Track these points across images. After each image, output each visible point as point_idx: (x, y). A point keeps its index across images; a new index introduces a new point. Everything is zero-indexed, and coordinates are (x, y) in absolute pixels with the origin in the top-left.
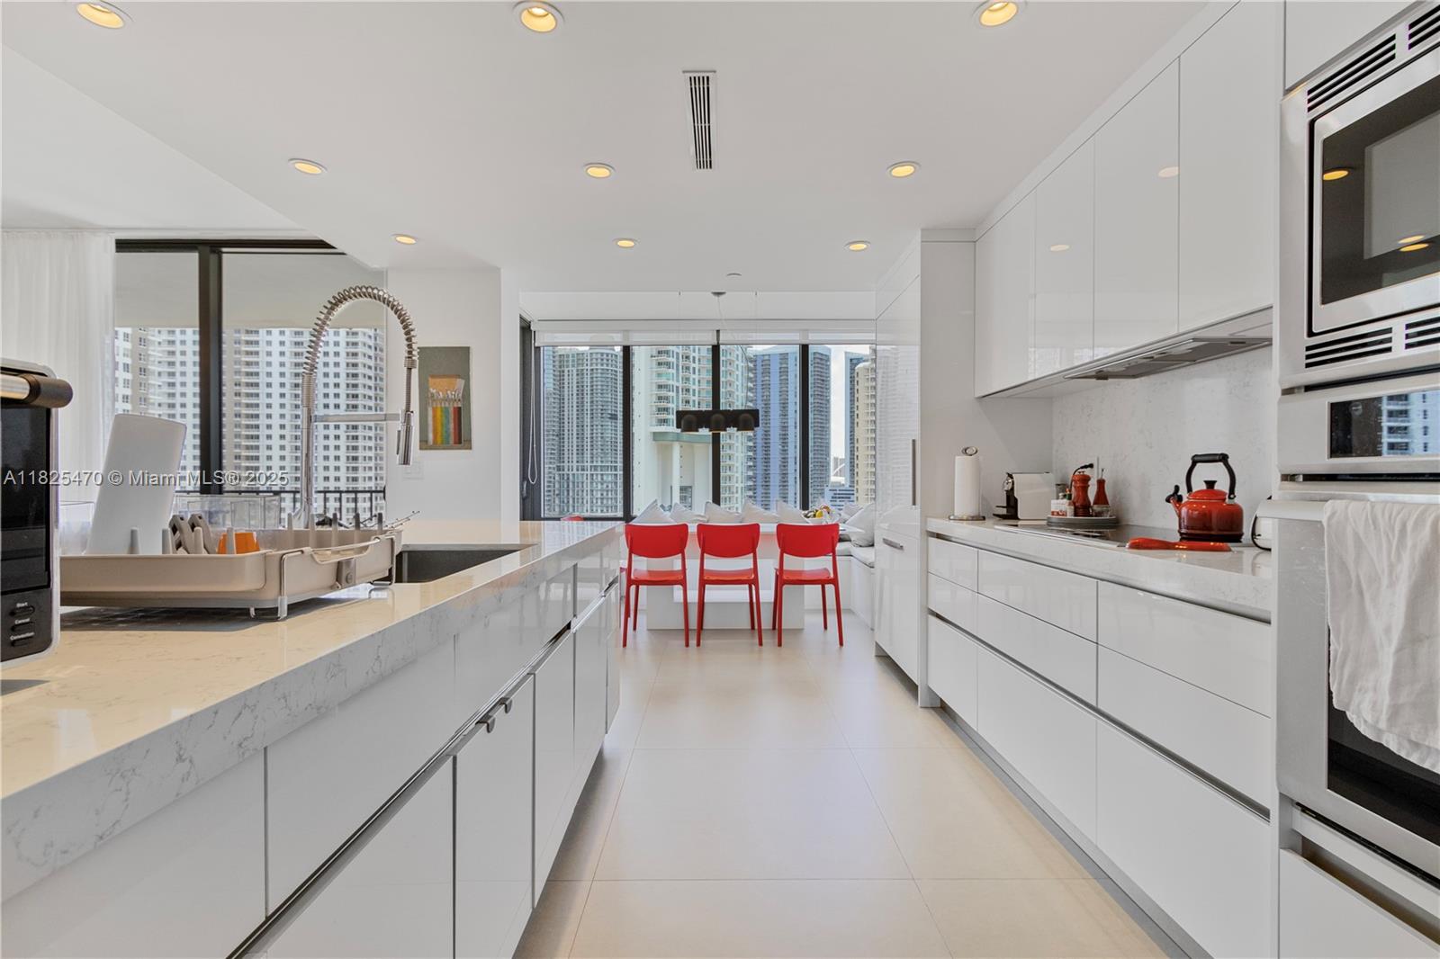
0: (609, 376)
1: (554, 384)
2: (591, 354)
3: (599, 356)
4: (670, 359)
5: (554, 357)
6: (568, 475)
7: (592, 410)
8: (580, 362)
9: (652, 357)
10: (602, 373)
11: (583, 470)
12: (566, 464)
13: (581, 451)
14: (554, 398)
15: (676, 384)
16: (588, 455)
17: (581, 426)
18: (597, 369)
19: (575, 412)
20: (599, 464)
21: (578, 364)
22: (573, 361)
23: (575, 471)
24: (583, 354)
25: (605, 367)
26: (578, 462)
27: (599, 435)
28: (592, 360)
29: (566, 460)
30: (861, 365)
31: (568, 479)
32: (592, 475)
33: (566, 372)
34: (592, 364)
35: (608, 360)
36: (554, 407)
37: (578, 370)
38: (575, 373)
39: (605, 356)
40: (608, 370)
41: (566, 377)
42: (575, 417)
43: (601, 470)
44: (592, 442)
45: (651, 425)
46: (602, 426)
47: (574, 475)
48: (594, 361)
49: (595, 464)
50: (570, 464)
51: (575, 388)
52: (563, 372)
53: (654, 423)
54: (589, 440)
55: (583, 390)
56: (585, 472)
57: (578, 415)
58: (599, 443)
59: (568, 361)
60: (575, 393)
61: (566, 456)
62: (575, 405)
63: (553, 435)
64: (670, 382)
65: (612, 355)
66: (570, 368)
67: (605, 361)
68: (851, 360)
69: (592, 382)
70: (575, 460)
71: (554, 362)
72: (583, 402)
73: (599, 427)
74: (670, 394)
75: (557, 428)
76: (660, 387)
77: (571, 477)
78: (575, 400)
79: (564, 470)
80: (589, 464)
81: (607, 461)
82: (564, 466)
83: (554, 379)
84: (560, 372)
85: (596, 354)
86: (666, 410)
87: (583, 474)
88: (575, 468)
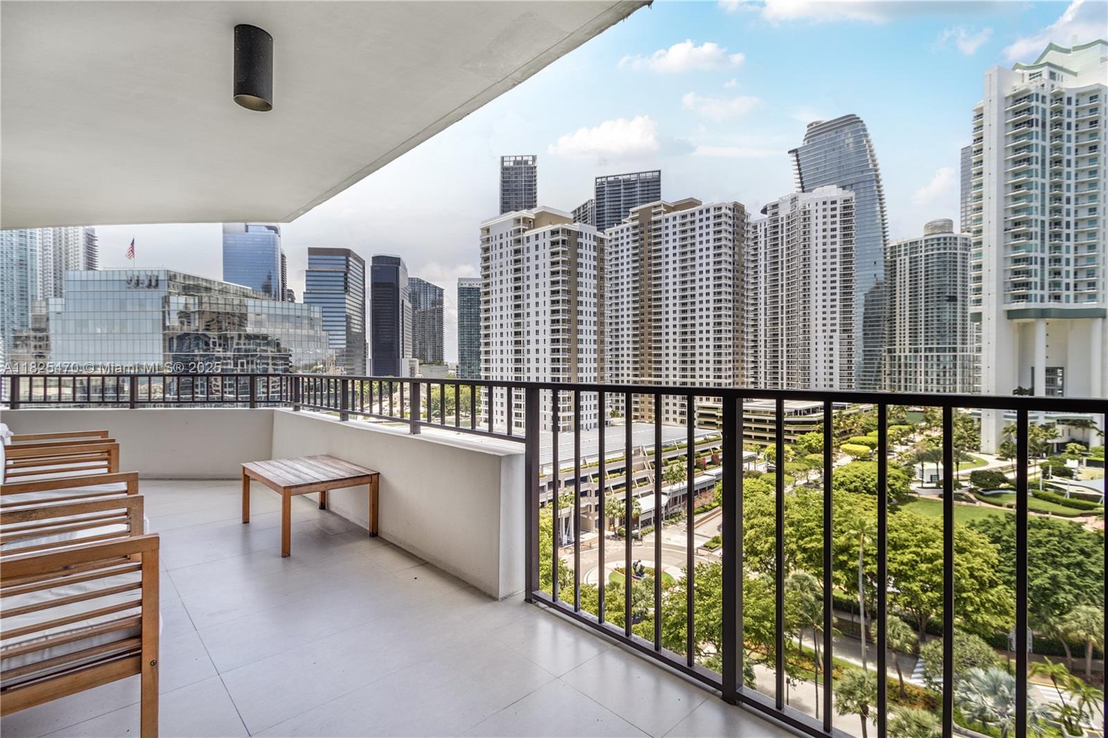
0: (948, 259)
1: (886, 274)
2: (926, 241)
3: (935, 242)
4: (1033, 229)
5: (885, 249)
6: (900, 357)
7: (927, 294)
8: (914, 250)
9: (1005, 230)
10: (938, 258)
11: (916, 352)
12: (897, 347)
13: (914, 334)
15: (1039, 255)
16: (922, 338)
17: (914, 311)
18: (932, 255)
19: (908, 297)
20: (935, 346)
21: (911, 253)
22: (905, 250)
23: (907, 353)
24: (916, 242)
25: (942, 251)
26: (910, 344)
27: (935, 318)
28: (927, 246)
29: (898, 343)
32: (926, 357)
33: (898, 262)
34: (926, 251)
35: (945, 244)
37: (910, 258)
38: (907, 261)
39: (942, 241)
40: (945, 254)
43: (937, 352)
44: (927, 324)
45: (1005, 303)
46: (938, 309)
48: (930, 247)
49: (930, 345)
50: (902, 347)
51: (907, 276)
52: (895, 261)
53: (1009, 300)
54: (923, 323)
55: (916, 277)
56: (920, 354)
58: (935, 326)
59: (900, 251)
60: (907, 279)
61: (897, 339)
64: (1032, 254)
65: (950, 238)
66: (903, 257)
67: (942, 246)
69: (926, 267)
70: (907, 342)
73: (935, 310)
74: (1033, 267)
76: (1017, 261)
77: (903, 360)
78: (908, 287)
79: (895, 352)
80: (923, 346)
81: (945, 343)
82: (895, 349)
83: (885, 270)
84: (891, 262)
85: (932, 239)
86: (1027, 285)
87: (916, 356)
88: (907, 350)
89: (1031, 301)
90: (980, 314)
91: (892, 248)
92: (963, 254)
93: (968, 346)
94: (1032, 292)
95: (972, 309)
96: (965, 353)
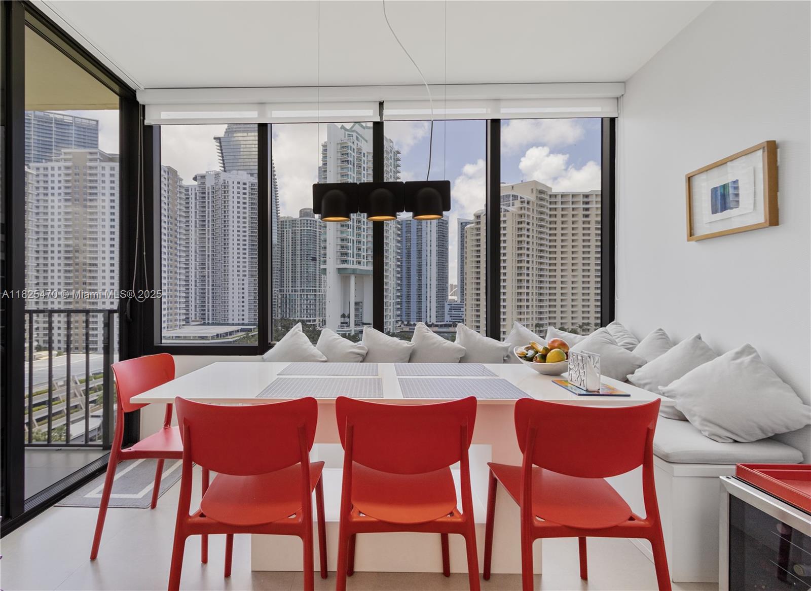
0: (312, 234)
1: (278, 239)
2: (301, 220)
3: (305, 222)
5: (278, 222)
6: (286, 294)
7: (301, 255)
8: (294, 225)
10: (307, 232)
11: (295, 292)
12: (285, 288)
13: (294, 280)
14: (278, 248)
15: (352, 238)
16: (298, 283)
17: (294, 265)
18: (304, 230)
19: (290, 256)
20: (306, 288)
21: (293, 227)
22: (289, 225)
23: (290, 293)
24: (296, 220)
25: (309, 228)
26: (292, 287)
27: (305, 270)
28: (301, 224)
29: (285, 285)
30: (468, 226)
31: (286, 297)
32: (301, 295)
34: (301, 227)
35: (311, 224)
36: (278, 253)
37: (292, 230)
38: (291, 232)
39: (309, 222)
40: (311, 230)
41: (285, 234)
42: (290, 259)
43: (307, 292)
44: (301, 274)
45: (337, 264)
46: (307, 264)
47: (290, 294)
48: (303, 225)
49: (303, 288)
50: (288, 288)
51: (291, 242)
52: (284, 231)
53: (339, 263)
54: (299, 273)
55: (295, 243)
56: (297, 293)
57: (292, 258)
58: (305, 275)
59: (286, 225)
60: (290, 244)
61: (285, 283)
62: (290, 251)
63: (277, 270)
64: (349, 237)
65: (313, 221)
66: (288, 229)
67: (309, 225)
68: (461, 223)
69: (301, 238)
70: (290, 286)
71: (278, 225)
72: (295, 250)
73: (305, 265)
74: (349, 244)
75: (279, 266)
76: (342, 240)
77: (288, 297)
78: (291, 249)
79: (283, 292)
80: (299, 288)
81: (310, 287)
82: (283, 289)
83: (278, 236)
84: (281, 231)
85: (304, 220)
86: (346, 254)
87: (295, 294)
88: (290, 291)
89: (348, 264)
90: (325, 269)
91: (282, 221)
92: (320, 232)
93: (322, 289)
94: (349, 258)
95: (322, 267)
96: (320, 293)
